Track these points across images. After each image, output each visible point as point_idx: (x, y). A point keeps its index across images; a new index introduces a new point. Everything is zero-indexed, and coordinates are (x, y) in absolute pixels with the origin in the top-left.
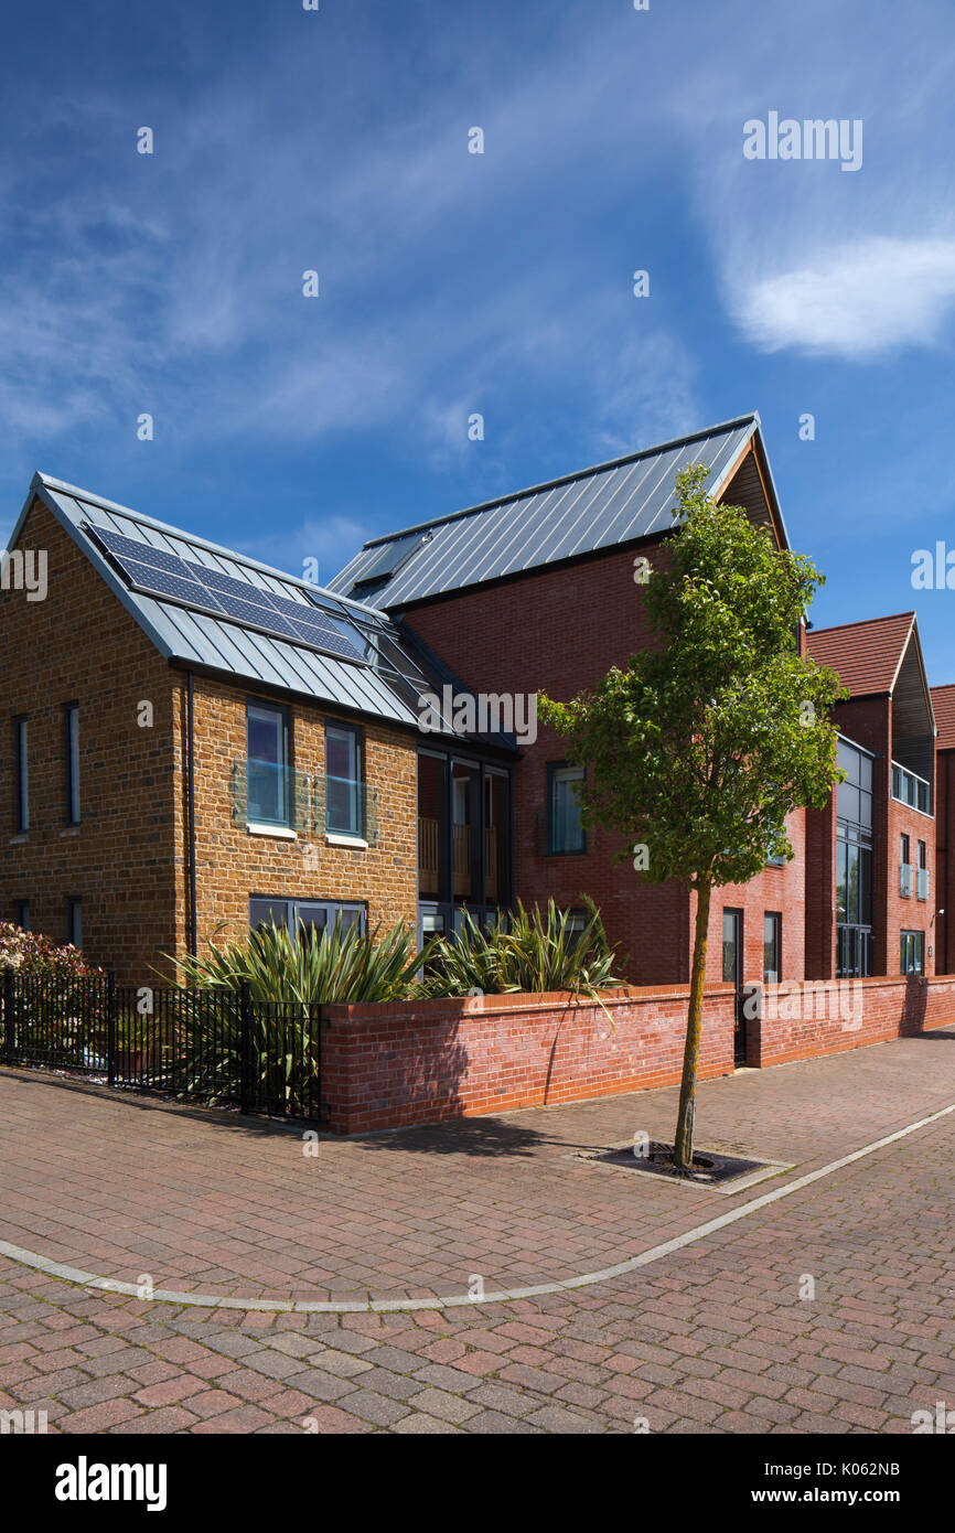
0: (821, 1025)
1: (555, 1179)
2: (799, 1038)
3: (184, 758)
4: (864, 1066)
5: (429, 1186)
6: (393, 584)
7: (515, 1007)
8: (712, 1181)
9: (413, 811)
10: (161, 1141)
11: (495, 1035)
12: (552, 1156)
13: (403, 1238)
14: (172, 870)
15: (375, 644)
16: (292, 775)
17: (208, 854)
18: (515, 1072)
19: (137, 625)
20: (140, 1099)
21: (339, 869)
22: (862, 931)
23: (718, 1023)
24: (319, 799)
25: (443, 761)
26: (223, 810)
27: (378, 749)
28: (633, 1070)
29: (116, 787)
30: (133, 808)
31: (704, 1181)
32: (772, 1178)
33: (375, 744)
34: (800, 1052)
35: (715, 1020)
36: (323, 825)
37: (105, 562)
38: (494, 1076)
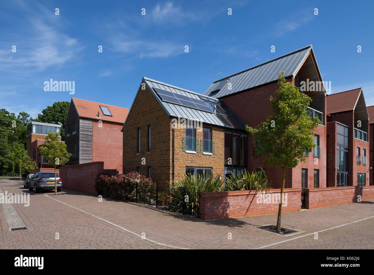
0: (328, 199)
1: (248, 231)
2: (321, 202)
3: (172, 137)
4: (338, 210)
5: (220, 231)
6: (220, 91)
7: (243, 194)
8: (283, 234)
9: (223, 146)
10: (167, 219)
11: (238, 200)
12: (248, 227)
13: (213, 240)
14: (169, 161)
15: (216, 108)
16: (195, 139)
17: (177, 157)
18: (243, 208)
19: (163, 109)
20: (162, 211)
21: (206, 160)
22: (345, 173)
23: (296, 198)
24: (202, 144)
25: (231, 134)
26: (180, 148)
27: (215, 132)
28: (273, 209)
29: (158, 143)
30: (162, 148)
31: (282, 234)
32: (298, 234)
33: (214, 131)
34: (321, 206)
35: (296, 197)
36: (202, 150)
37: (157, 95)
38: (238, 209)
